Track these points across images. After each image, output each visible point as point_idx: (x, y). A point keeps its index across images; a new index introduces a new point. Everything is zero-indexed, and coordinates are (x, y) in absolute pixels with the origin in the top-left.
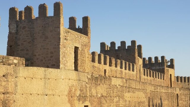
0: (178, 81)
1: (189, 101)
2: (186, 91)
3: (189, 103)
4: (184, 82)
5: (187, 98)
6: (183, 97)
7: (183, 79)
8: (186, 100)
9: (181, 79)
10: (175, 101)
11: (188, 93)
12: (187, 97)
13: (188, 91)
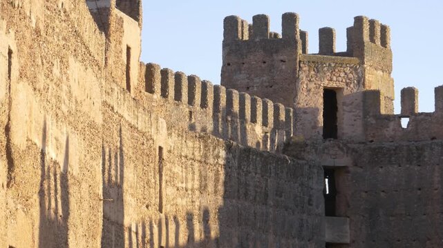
0: (150, 89)
1: (197, 193)
2: (190, 144)
3: (197, 203)
4: (176, 99)
5: (193, 180)
6: (177, 169)
7: (171, 82)
8: (190, 186)
9: (162, 83)
10: (153, 181)
11: (197, 153)
12: (194, 173)
13: (197, 144)
